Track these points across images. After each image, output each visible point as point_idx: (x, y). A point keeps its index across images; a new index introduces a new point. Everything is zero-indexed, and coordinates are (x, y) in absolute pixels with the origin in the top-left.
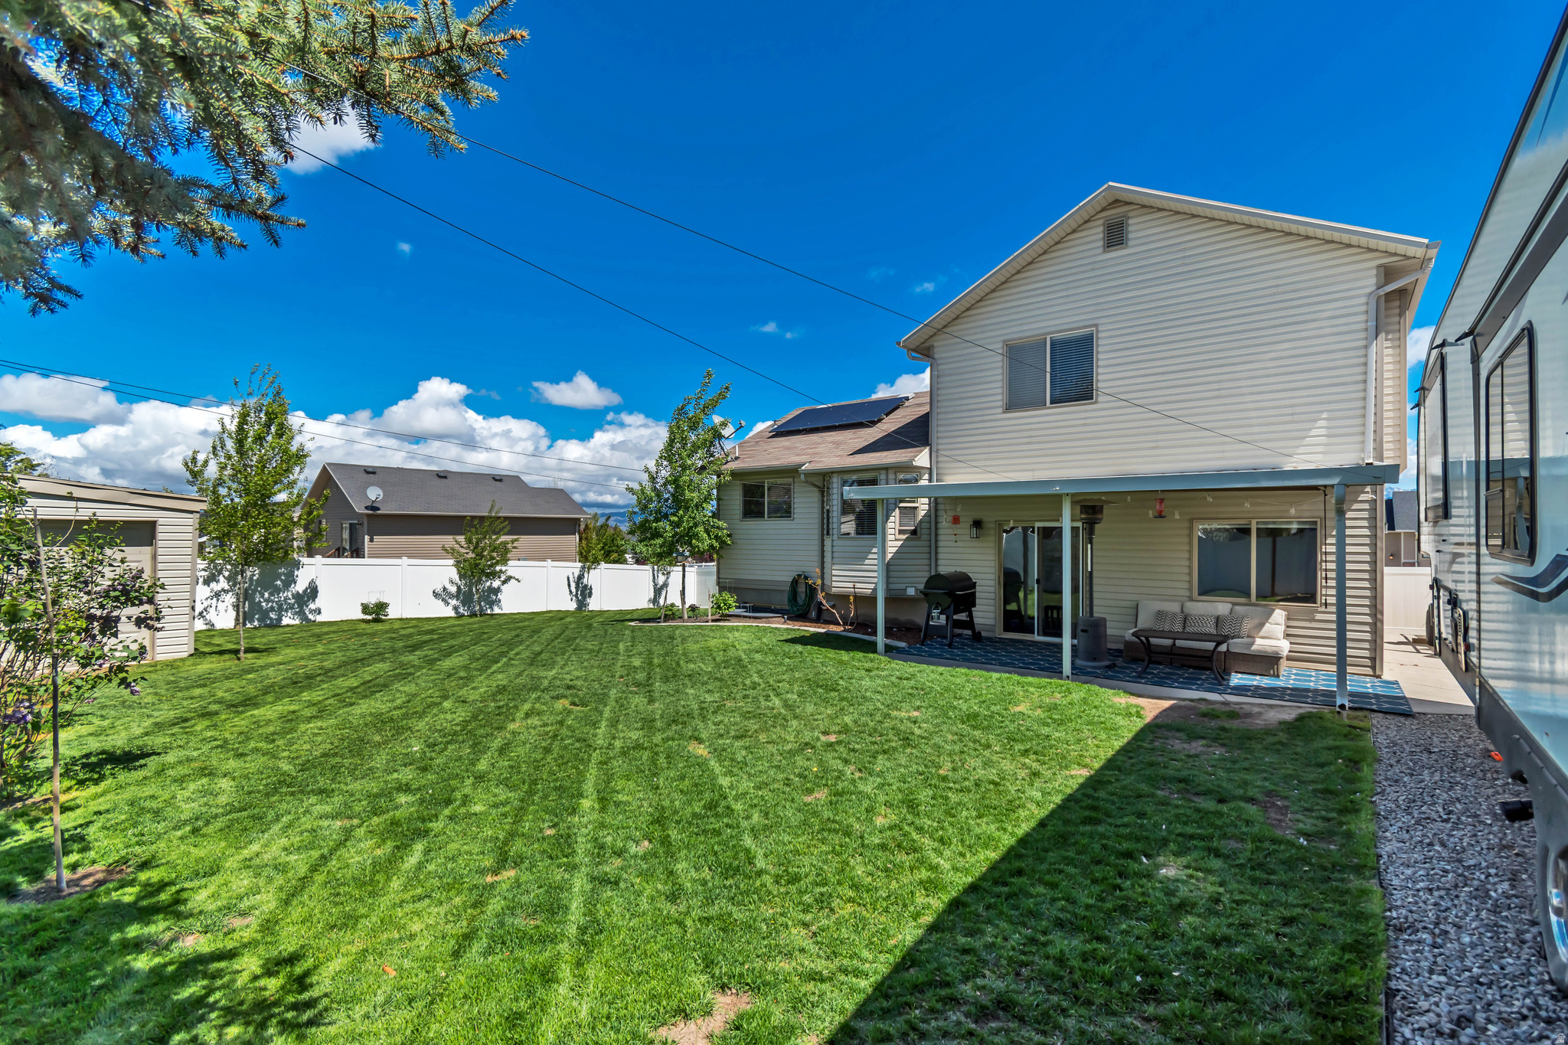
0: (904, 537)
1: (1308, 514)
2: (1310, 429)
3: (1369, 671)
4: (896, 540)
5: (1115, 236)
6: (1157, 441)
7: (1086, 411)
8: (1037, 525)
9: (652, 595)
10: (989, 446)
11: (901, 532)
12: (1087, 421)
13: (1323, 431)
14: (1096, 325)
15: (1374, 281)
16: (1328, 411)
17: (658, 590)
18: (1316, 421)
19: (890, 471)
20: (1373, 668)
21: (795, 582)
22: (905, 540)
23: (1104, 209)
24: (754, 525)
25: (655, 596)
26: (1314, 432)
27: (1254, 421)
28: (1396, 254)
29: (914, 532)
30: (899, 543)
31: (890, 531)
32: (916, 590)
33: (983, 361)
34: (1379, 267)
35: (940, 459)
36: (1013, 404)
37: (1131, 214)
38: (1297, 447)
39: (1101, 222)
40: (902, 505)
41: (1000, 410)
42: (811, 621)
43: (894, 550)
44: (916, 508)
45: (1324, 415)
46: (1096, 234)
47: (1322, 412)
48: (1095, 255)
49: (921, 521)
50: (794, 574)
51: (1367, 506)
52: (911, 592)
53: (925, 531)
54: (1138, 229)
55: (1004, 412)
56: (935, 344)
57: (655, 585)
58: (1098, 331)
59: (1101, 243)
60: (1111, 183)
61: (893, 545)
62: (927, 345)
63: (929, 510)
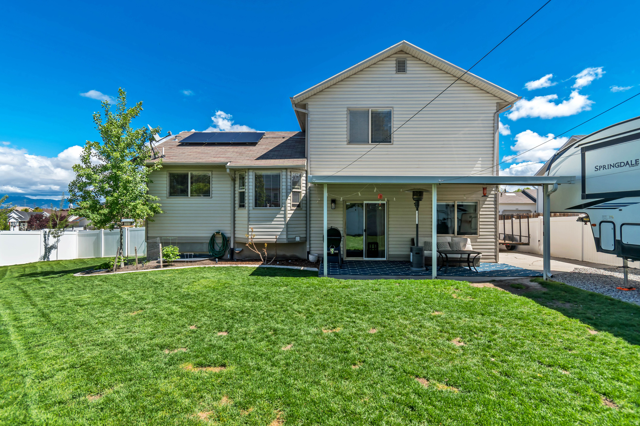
0: (295, 208)
1: (475, 199)
2: (475, 164)
3: (494, 261)
4: (291, 210)
5: (401, 67)
6: (419, 165)
7: (388, 148)
8: (365, 202)
9: (43, 253)
10: (340, 161)
11: (293, 205)
12: (389, 153)
13: (480, 166)
14: (392, 107)
15: (495, 108)
16: (482, 158)
17: (48, 250)
18: (477, 161)
19: (289, 171)
20: (496, 259)
21: (213, 238)
22: (295, 210)
23: (396, 53)
24: (179, 201)
25: (46, 253)
26: (477, 166)
27: (457, 159)
28: (502, 99)
29: (299, 206)
30: (292, 212)
31: (289, 205)
32: (301, 238)
33: (336, 116)
34: (497, 103)
35: (312, 166)
36: (352, 141)
37: (408, 59)
38: (471, 171)
39: (395, 59)
40: (294, 190)
41: (346, 143)
42: (227, 260)
43: (290, 216)
44: (300, 192)
45: (480, 159)
46: (392, 64)
47: (479, 158)
48: (392, 74)
49: (302, 200)
50: (214, 232)
51: (493, 196)
52: (298, 239)
53: (304, 205)
54: (411, 65)
55: (347, 144)
56: (309, 103)
57: (46, 245)
58: (393, 111)
59: (395, 69)
60: (404, 41)
61: (290, 213)
62: (304, 102)
63: (306, 194)
